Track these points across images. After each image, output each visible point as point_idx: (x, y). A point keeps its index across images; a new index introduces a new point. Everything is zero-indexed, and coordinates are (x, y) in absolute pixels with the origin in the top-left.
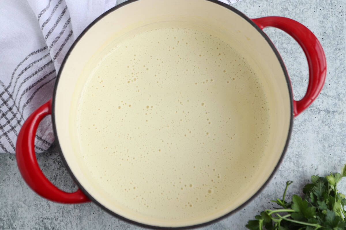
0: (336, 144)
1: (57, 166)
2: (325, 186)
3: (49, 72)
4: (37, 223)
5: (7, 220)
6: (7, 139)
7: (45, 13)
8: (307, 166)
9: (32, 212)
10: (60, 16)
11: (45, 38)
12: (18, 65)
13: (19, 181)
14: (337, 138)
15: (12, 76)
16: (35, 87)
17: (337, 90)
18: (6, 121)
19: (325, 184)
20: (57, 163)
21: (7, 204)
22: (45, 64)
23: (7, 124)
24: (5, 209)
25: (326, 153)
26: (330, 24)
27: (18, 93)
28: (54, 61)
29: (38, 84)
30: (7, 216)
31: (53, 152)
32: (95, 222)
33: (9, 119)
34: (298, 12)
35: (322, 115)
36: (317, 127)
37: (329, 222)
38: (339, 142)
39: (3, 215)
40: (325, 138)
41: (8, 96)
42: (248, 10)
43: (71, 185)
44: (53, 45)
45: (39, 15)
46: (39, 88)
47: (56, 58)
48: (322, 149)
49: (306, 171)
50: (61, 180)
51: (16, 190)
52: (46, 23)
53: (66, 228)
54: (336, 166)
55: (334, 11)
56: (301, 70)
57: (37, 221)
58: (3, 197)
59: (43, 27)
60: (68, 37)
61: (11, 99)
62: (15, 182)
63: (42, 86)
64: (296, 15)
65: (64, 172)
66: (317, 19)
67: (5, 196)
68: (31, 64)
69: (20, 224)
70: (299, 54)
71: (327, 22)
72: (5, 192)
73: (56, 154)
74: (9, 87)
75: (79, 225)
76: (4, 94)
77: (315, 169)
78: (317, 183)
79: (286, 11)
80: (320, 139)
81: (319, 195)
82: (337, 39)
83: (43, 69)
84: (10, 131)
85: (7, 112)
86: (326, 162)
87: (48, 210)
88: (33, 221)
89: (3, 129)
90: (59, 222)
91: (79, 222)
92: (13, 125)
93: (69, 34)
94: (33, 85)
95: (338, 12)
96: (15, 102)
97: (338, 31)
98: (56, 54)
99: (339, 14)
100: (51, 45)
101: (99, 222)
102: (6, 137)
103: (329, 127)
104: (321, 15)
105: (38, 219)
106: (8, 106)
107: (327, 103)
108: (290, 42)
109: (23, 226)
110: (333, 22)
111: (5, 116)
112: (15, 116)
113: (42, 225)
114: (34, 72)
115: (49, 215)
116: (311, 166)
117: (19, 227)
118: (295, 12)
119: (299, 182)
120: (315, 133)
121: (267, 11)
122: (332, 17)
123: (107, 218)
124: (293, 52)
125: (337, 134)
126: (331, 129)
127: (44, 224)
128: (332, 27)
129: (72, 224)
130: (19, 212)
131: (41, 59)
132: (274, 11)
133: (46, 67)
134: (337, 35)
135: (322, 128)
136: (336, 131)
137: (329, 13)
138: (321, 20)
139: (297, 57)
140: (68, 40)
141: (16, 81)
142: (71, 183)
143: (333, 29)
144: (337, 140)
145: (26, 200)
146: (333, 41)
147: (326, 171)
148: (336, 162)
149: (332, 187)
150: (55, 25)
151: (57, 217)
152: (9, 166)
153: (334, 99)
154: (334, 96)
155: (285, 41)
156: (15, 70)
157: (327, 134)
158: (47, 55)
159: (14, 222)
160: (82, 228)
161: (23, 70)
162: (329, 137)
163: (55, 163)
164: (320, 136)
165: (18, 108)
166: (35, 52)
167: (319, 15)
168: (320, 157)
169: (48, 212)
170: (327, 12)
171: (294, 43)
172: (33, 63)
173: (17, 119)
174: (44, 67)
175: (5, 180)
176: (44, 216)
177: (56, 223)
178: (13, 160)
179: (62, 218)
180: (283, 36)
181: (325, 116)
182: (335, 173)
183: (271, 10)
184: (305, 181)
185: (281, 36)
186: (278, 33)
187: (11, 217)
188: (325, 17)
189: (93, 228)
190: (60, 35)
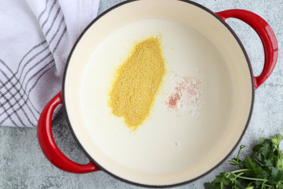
0: (278, 111)
1: (57, 135)
2: (270, 146)
3: (49, 62)
4: (43, 181)
5: (20, 179)
6: (17, 116)
7: (44, 15)
8: (255, 129)
9: (39, 172)
10: (56, 15)
11: (45, 35)
12: (24, 57)
13: (27, 148)
14: (279, 106)
15: (19, 65)
16: (38, 75)
17: (279, 67)
18: (15, 101)
19: (270, 145)
20: (57, 133)
21: (19, 166)
22: (45, 56)
23: (16, 104)
24: (17, 171)
25: (270, 119)
26: (272, 13)
27: (25, 79)
28: (53, 53)
29: (40, 72)
30: (20, 176)
31: (54, 124)
32: (90, 179)
33: (17, 99)
34: (247, 3)
35: (267, 88)
36: (263, 98)
37: (274, 177)
38: (281, 110)
39: (17, 175)
40: (270, 107)
41: (16, 81)
42: (206, 3)
43: (70, 150)
44: (52, 41)
45: (39, 16)
46: (42, 75)
47: (54, 52)
48: (267, 115)
49: (255, 133)
50: (61, 146)
51: (25, 155)
52: (45, 23)
53: (67, 184)
54: (278, 129)
55: (276, 2)
56: (250, 52)
57: (44, 179)
58: (16, 161)
59: (43, 26)
60: (63, 33)
61: (18, 83)
62: (24, 149)
63: (44, 73)
64: (245, 6)
65: (63, 140)
66: (262, 9)
67: (17, 160)
68: (34, 56)
69: (30, 182)
70: (248, 39)
71: (270, 11)
72: (17, 157)
73: (56, 125)
74: (17, 74)
75: (77, 182)
76: (12, 79)
77: (262, 132)
78: (263, 144)
79: (237, 4)
80: (266, 108)
81: (266, 155)
82: (279, 25)
83: (44, 60)
84: (19, 109)
85: (16, 94)
86: (270, 125)
87: (52, 170)
88: (40, 179)
89: (13, 108)
90: (61, 179)
91: (77, 179)
92: (21, 104)
93: (64, 31)
94: (36, 73)
95: (279, 3)
96: (22, 86)
97: (279, 19)
98: (55, 48)
99: (280, 4)
100: (50, 41)
101: (93, 178)
102: (16, 114)
103: (273, 98)
104: (266, 6)
105: (44, 177)
106: (16, 88)
107: (271, 78)
108: (241, 29)
109: (33, 184)
110: (275, 12)
111: (14, 97)
112: (22, 97)
113: (48, 182)
114: (37, 62)
115: (53, 175)
116: (259, 130)
117: (30, 184)
118: (245, 4)
119: (249, 143)
120: (261, 103)
121: (222, 4)
122: (275, 7)
123: (99, 175)
124: (243, 37)
125: (279, 103)
126: (274, 99)
127: (49, 181)
128: (274, 16)
129: (71, 181)
130: (29, 173)
131: (42, 52)
132: (228, 4)
133: (46, 58)
134: (279, 22)
135: (267, 99)
136: (278, 101)
137: (272, 4)
138: (265, 10)
139: (246, 41)
140: (63, 35)
141: (23, 70)
142: (69, 149)
143: (275, 17)
144: (279, 108)
145: (34, 163)
146: (275, 27)
147: (271, 133)
148: (278, 125)
149: (276, 147)
150: (53, 24)
151: (59, 176)
152: (19, 136)
153: (277, 75)
154: (276, 73)
155: (237, 29)
156: (21, 61)
157: (271, 103)
158: (47, 48)
159: (25, 181)
160: (80, 184)
161: (28, 61)
162: (273, 106)
163: (55, 133)
164: (266, 105)
165: (25, 91)
166: (37, 46)
167: (264, 6)
168: (266, 122)
169: (52, 172)
170: (270, 3)
171: (244, 29)
172: (36, 55)
173: (24, 99)
174: (45, 58)
175: (16, 148)
176: (49, 175)
177: (59, 180)
178: (22, 132)
179: (63, 176)
180: (235, 24)
181: (269, 89)
182: (278, 135)
183: (225, 3)
184: (254, 141)
185: (233, 25)
186: (231, 22)
187: (23, 177)
188: (268, 7)
189: (88, 184)
190: (57, 32)
